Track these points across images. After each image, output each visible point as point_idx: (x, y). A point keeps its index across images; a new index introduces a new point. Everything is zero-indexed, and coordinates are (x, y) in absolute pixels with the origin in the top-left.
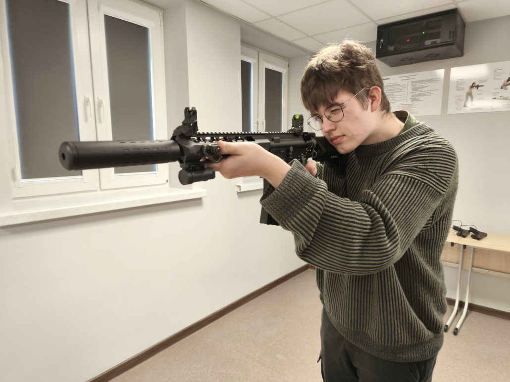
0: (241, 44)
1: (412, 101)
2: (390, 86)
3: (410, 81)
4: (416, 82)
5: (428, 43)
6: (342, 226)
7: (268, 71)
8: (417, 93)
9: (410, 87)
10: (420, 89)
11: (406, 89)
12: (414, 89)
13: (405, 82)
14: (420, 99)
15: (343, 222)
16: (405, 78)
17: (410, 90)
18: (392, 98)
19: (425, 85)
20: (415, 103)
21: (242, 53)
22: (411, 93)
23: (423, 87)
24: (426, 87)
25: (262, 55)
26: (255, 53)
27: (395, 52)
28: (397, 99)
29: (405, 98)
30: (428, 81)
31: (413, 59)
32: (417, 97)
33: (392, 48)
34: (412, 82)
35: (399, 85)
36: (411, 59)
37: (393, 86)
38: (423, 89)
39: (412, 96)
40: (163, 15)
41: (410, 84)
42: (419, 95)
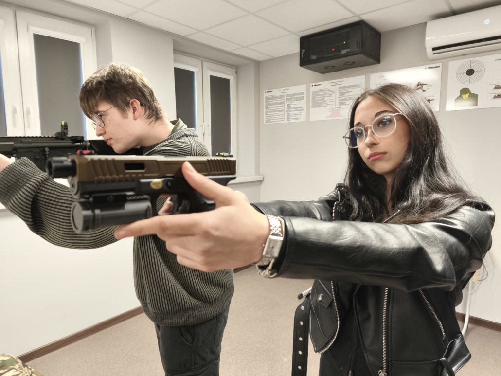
0: (174, 52)
1: (340, 105)
2: (321, 91)
3: (338, 86)
4: (343, 87)
5: (344, 52)
6: (57, 210)
7: (213, 78)
8: (343, 98)
9: (338, 92)
10: (346, 94)
11: (335, 94)
12: (341, 94)
13: (333, 88)
14: (346, 103)
15: (57, 207)
16: (334, 84)
17: (338, 95)
18: (324, 102)
19: (349, 90)
20: (341, 106)
21: (175, 61)
22: (339, 97)
23: (348, 92)
24: (351, 92)
25: (206, 64)
26: (198, 62)
27: (318, 61)
28: (328, 103)
29: (334, 103)
30: (352, 86)
31: (334, 67)
32: (344, 102)
33: (314, 57)
34: (340, 88)
35: (329, 90)
36: (333, 67)
37: (324, 91)
38: (349, 94)
39: (340, 100)
40: (96, 31)
41: (337, 89)
42: (346, 99)
